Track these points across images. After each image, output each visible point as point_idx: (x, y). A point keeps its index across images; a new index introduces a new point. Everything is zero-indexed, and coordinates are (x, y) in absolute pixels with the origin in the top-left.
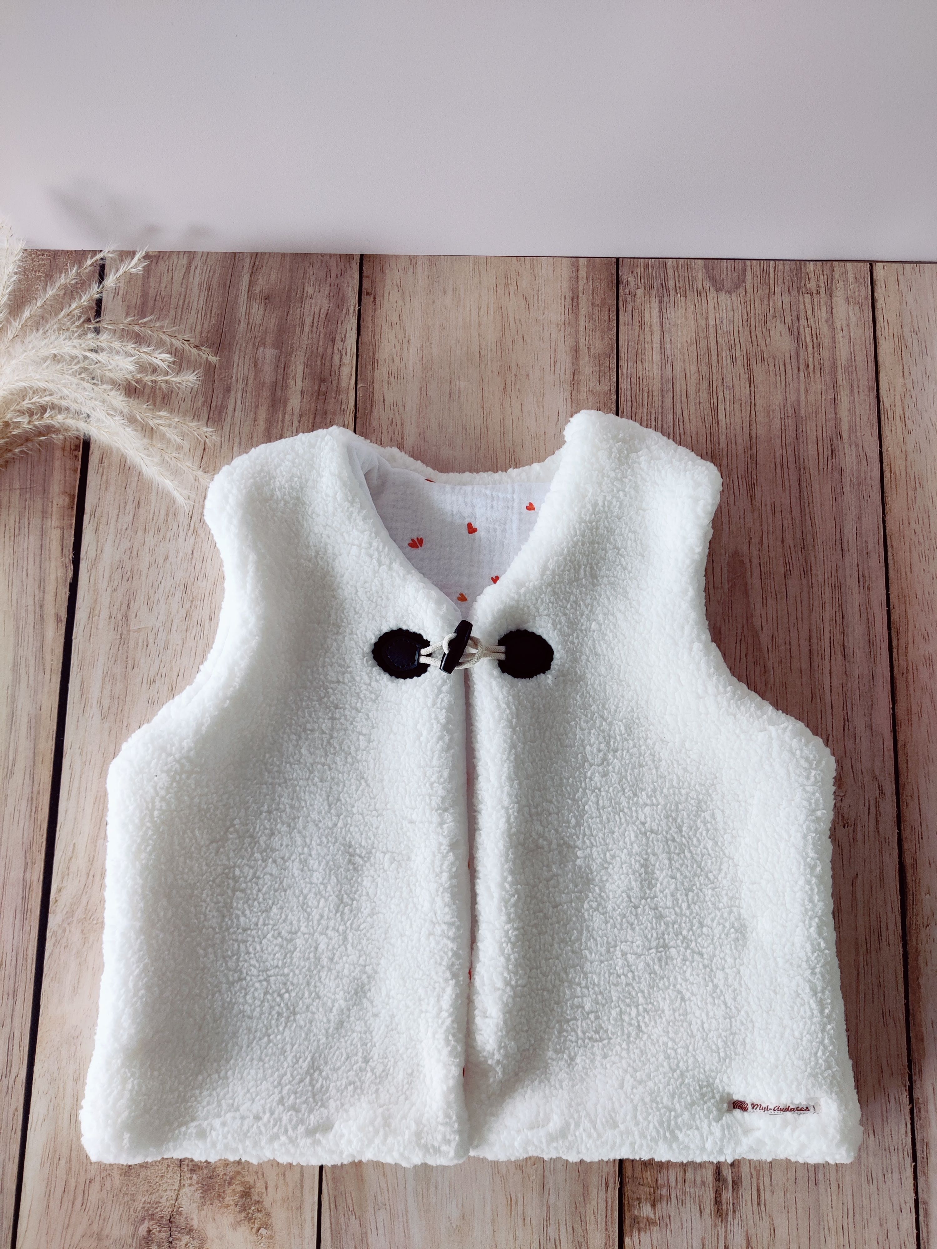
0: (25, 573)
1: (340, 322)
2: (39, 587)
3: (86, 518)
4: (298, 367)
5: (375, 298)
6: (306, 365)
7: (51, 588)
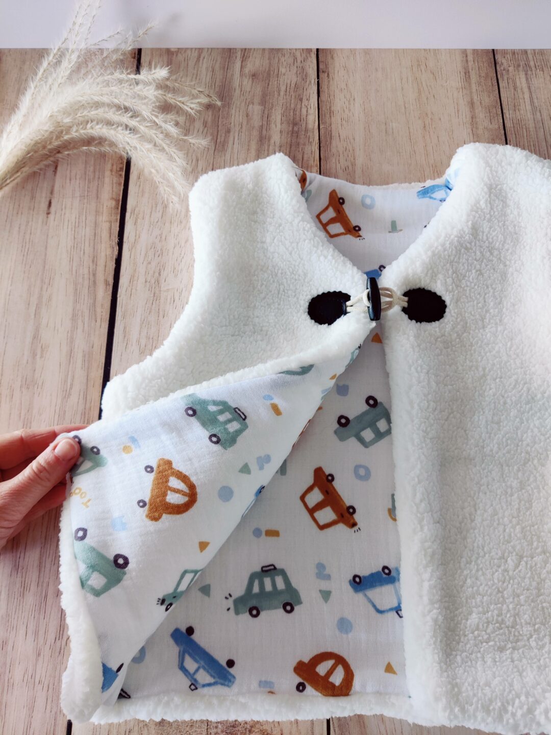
0: (82, 252)
1: (305, 89)
2: (93, 261)
3: (128, 215)
4: (277, 115)
5: (328, 74)
6: (283, 115)
7: (101, 262)
